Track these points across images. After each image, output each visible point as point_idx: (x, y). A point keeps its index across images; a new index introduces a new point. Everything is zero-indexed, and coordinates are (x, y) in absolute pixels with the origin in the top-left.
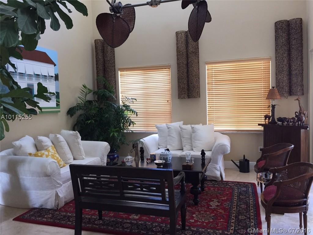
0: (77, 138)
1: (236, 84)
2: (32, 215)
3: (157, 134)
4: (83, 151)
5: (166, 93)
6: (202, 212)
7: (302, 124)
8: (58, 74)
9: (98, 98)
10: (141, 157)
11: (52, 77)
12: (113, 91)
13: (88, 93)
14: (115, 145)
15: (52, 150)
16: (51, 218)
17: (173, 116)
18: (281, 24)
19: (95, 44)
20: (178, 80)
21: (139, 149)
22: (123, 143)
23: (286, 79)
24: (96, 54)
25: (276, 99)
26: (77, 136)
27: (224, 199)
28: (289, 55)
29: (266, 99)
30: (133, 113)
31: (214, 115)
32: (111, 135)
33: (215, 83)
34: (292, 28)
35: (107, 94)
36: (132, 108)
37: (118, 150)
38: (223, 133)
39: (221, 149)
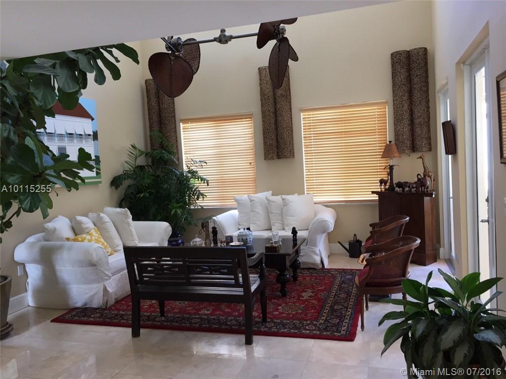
0: (127, 217)
1: (342, 137)
2: (74, 316)
3: (237, 210)
4: (135, 234)
5: (247, 153)
6: (290, 304)
7: (426, 190)
8: (97, 131)
9: (153, 162)
10: (213, 240)
11: (89, 135)
12: (173, 152)
13: (139, 156)
14: (178, 227)
15: (95, 234)
16: (99, 317)
17: (258, 185)
18: (398, 56)
19: (147, 86)
20: (264, 134)
21: (211, 230)
22: (190, 224)
23: (406, 130)
24: (148, 100)
25: (394, 157)
26: (127, 215)
27: (321, 289)
28: (411, 97)
29: (382, 158)
30: (203, 182)
31: (314, 181)
32: (173, 212)
33: (314, 137)
34: (413, 61)
35: (166, 156)
36: (201, 175)
37: (183, 233)
38: (327, 205)
39: (321, 227)
